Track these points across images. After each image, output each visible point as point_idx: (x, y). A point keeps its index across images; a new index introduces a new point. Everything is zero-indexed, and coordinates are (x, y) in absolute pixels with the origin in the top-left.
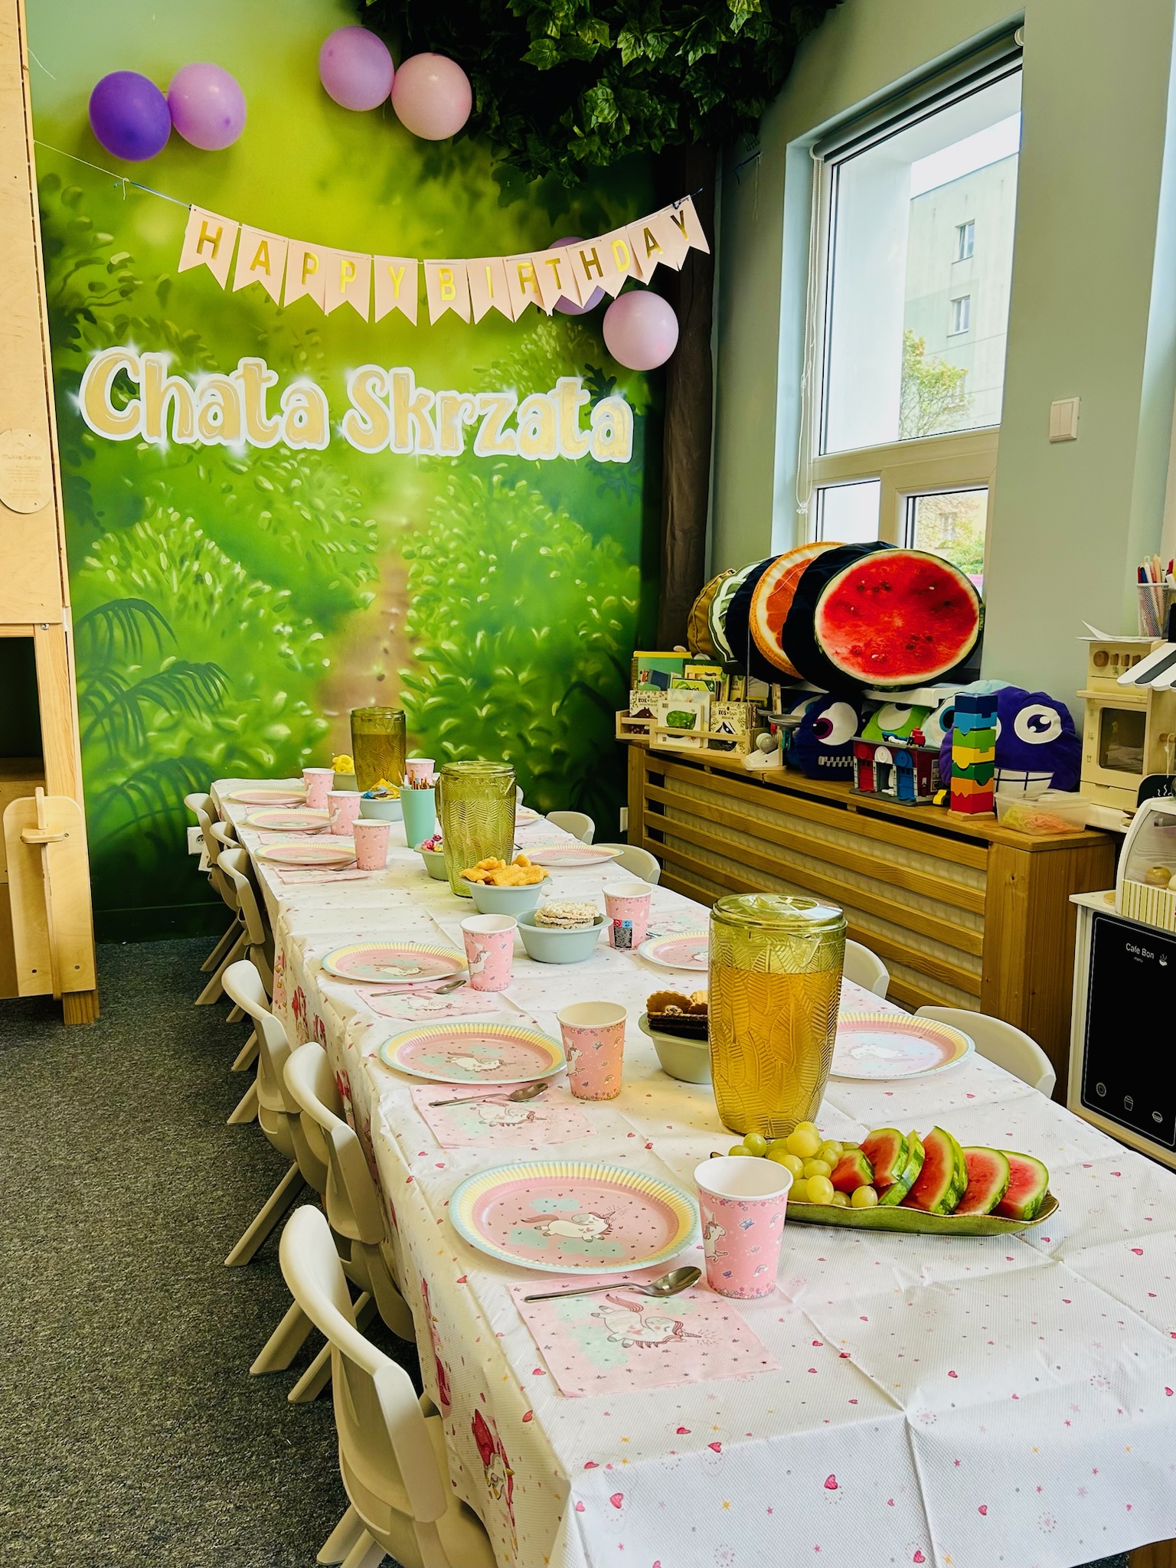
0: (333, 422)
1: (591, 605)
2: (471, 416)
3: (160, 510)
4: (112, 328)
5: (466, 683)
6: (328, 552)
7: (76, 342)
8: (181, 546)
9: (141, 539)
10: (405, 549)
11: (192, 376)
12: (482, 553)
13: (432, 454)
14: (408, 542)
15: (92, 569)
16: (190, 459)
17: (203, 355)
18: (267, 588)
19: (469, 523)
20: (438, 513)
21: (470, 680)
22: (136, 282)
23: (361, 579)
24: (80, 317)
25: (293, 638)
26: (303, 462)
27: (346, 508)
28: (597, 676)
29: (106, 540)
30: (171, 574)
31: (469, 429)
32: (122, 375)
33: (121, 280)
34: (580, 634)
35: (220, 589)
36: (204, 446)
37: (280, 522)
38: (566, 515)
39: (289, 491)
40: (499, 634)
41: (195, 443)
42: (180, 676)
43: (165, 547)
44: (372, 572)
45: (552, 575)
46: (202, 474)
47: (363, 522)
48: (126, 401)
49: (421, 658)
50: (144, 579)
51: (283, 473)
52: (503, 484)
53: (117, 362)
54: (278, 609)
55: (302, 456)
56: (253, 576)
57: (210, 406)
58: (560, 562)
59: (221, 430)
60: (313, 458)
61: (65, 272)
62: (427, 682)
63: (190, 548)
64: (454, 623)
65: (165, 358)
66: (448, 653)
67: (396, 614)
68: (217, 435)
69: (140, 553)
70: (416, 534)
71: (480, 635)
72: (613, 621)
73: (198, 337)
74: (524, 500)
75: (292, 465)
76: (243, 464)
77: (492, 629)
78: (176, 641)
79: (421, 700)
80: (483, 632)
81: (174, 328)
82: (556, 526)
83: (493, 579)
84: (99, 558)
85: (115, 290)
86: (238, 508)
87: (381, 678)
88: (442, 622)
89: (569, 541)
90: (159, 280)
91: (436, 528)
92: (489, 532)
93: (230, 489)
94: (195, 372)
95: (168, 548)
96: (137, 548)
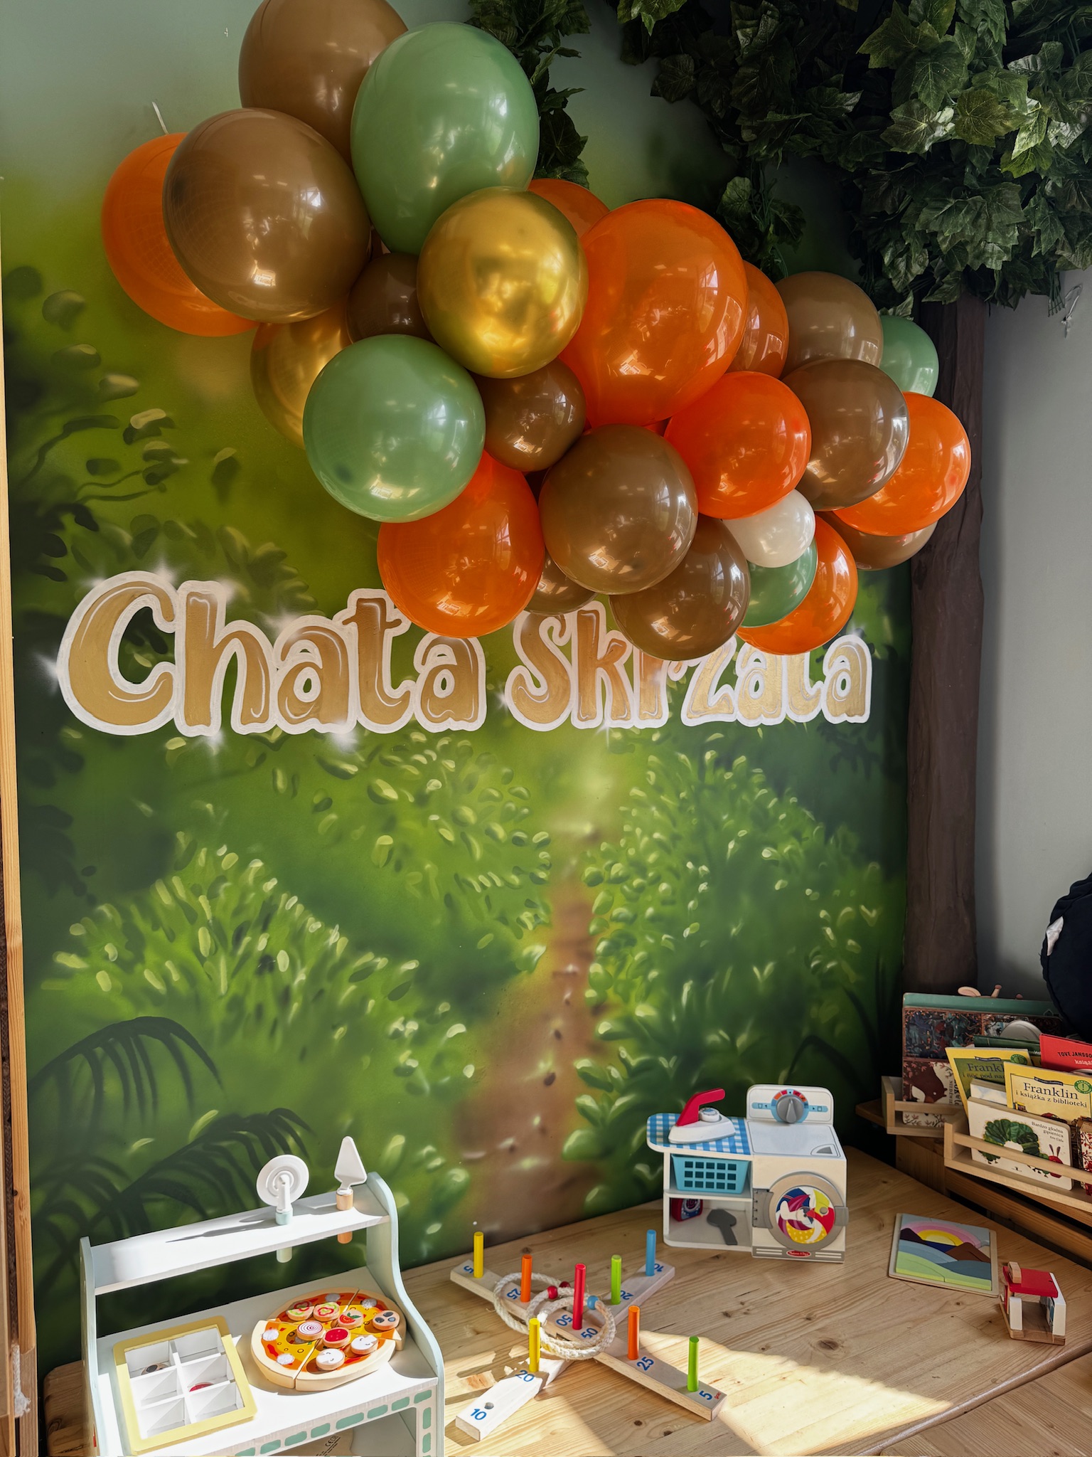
0: (492, 687)
1: (824, 923)
2: (677, 668)
3: (202, 855)
4: (127, 538)
5: (668, 1064)
6: (478, 889)
7: (58, 563)
8: (237, 912)
9: (162, 905)
10: (589, 870)
11: (270, 621)
12: (690, 865)
13: (627, 726)
14: (592, 861)
15: (67, 974)
17: (290, 584)
18: (381, 962)
19: (674, 824)
20: (634, 812)
21: (673, 1059)
22: (175, 461)
23: (525, 925)
24: (68, 520)
25: (419, 1039)
26: (445, 752)
27: (507, 817)
28: (833, 1023)
29: (99, 918)
30: (216, 964)
31: (675, 687)
32: (143, 618)
33: (148, 456)
34: (812, 965)
35: (302, 977)
36: (285, 736)
37: (406, 850)
38: (793, 800)
39: (422, 799)
40: (712, 981)
41: (270, 732)
42: (225, 1144)
43: (209, 916)
44: (542, 912)
45: (777, 887)
46: (280, 784)
47: (531, 835)
48: (148, 665)
49: (609, 1036)
50: (166, 978)
51: (415, 771)
52: (717, 763)
53: (133, 598)
54: (396, 994)
55: (444, 741)
56: (357, 947)
57: (299, 668)
58: (787, 866)
59: (316, 709)
60: (460, 744)
61: (41, 440)
62: (615, 1073)
63: (253, 913)
64: (653, 974)
65: (221, 592)
66: (643, 1021)
67: (574, 974)
68: (308, 716)
69: (161, 934)
70: (604, 846)
71: (687, 988)
72: (851, 942)
73: (283, 556)
74: (743, 782)
75: (429, 758)
76: (351, 761)
77: (702, 975)
78: (219, 1082)
79: (606, 1104)
80: (691, 982)
81: (240, 539)
82: (782, 816)
83: (704, 900)
84: (82, 952)
85: (137, 473)
86: (339, 835)
87: (550, 1080)
88: (637, 977)
89: (797, 835)
90: (217, 460)
91: (631, 834)
92: (700, 833)
93: (327, 805)
94: (275, 612)
95: (214, 918)
96: (156, 925)
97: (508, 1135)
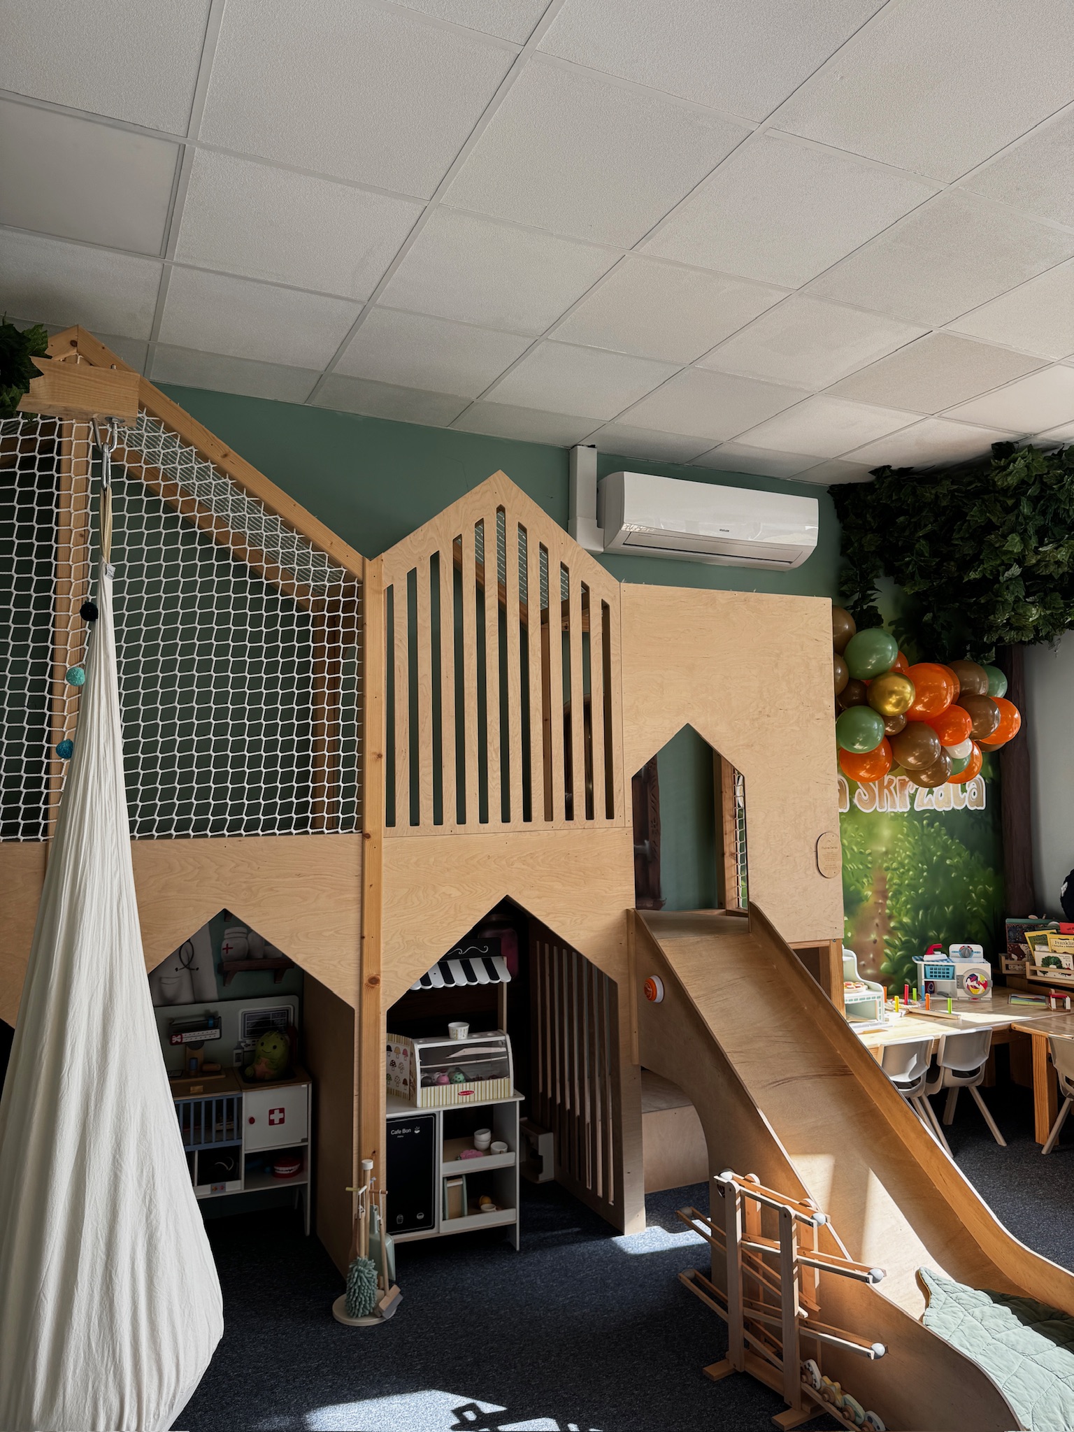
1: (971, 891)
5: (915, 941)
10: (885, 865)
12: (920, 865)
14: (886, 862)
19: (914, 848)
20: (899, 844)
21: (917, 940)
23: (865, 884)
27: (857, 844)
34: (968, 909)
38: (957, 841)
40: (930, 911)
44: (870, 879)
45: (953, 876)
47: (866, 851)
49: (894, 928)
52: (928, 825)
58: (956, 867)
62: (897, 942)
64: (909, 906)
66: (906, 924)
67: (882, 903)
70: (890, 856)
71: (921, 913)
72: (982, 900)
74: (938, 833)
77: (926, 909)
79: (894, 954)
80: (922, 911)
82: (953, 847)
83: (925, 879)
87: (875, 942)
88: (903, 906)
89: (959, 855)
91: (898, 852)
92: (923, 853)
97: (862, 960)
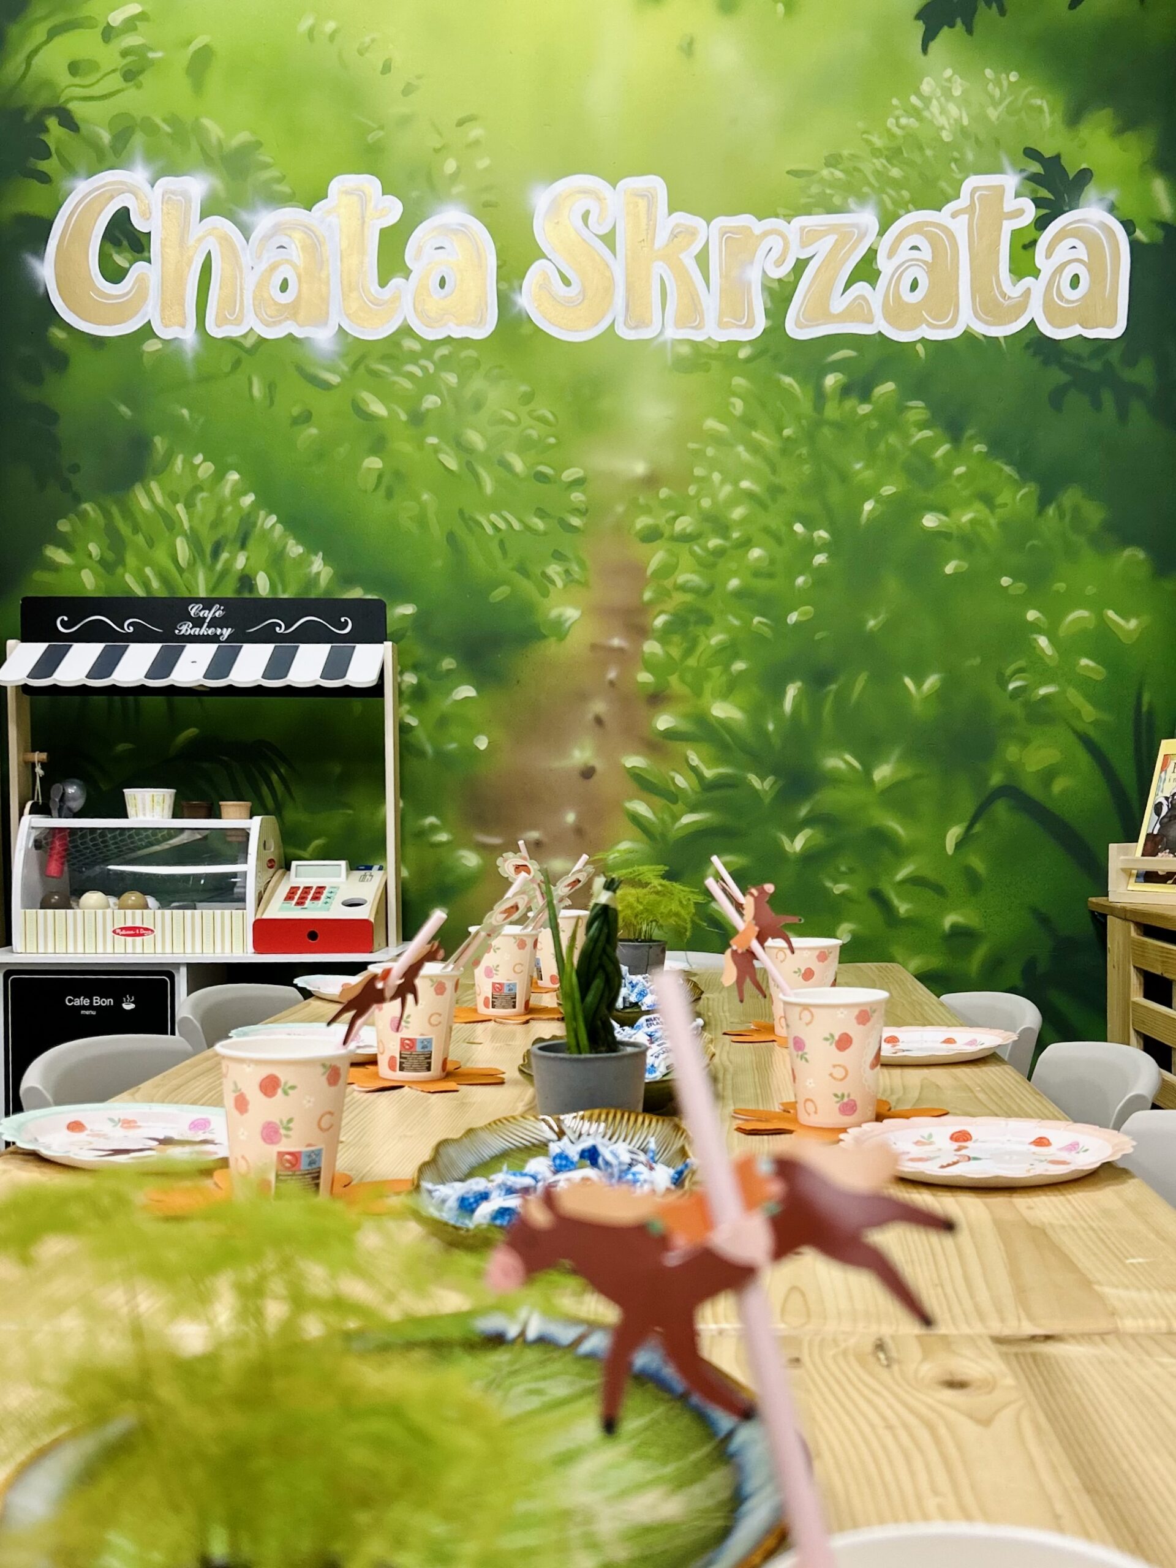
0: (504, 286)
1: (1035, 628)
2: (779, 263)
3: (179, 461)
4: (106, 137)
5: (761, 784)
6: (490, 530)
7: (44, 166)
8: (215, 525)
9: (142, 510)
10: (642, 522)
11: (245, 216)
12: (798, 528)
13: (699, 337)
14: (647, 510)
15: (54, 567)
16: (237, 364)
17: (267, 175)
19: (774, 470)
20: (710, 452)
21: (770, 780)
22: (151, 55)
23: (553, 582)
24: (52, 123)
25: (418, 695)
26: (445, 363)
27: (525, 446)
28: (1048, 775)
29: (83, 516)
30: (195, 573)
31: (775, 285)
32: (122, 217)
33: (124, 54)
34: (1011, 686)
36: (262, 341)
37: (398, 475)
38: (980, 448)
39: (417, 418)
40: (833, 687)
41: (245, 336)
42: (207, 764)
43: (186, 526)
44: (575, 568)
45: (949, 569)
46: (257, 391)
47: (559, 470)
48: (126, 265)
49: (670, 735)
50: (146, 585)
51: (407, 384)
52: (846, 391)
53: (112, 197)
55: (444, 351)
56: (346, 580)
57: (273, 268)
58: (968, 542)
59: (292, 311)
60: (464, 354)
61: (29, 47)
62: (681, 781)
63: (231, 527)
64: (739, 666)
65: (195, 187)
66: (724, 724)
67: (621, 650)
68: (287, 318)
69: (140, 539)
70: (664, 493)
71: (792, 691)
72: (1084, 662)
73: (258, 145)
74: (891, 419)
75: (424, 369)
76: (332, 370)
77: (819, 678)
78: (200, 701)
79: (666, 817)
80: (799, 684)
81: (214, 129)
82: (960, 470)
83: (821, 578)
84: (69, 548)
85: (114, 71)
86: (321, 453)
87: (588, 773)
88: (712, 665)
89: (987, 499)
90: (193, 48)
91: (704, 480)
92: (817, 486)
93: (306, 418)
94: (251, 208)
95: (191, 528)
96: (136, 529)
97: (534, 827)
